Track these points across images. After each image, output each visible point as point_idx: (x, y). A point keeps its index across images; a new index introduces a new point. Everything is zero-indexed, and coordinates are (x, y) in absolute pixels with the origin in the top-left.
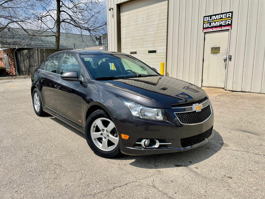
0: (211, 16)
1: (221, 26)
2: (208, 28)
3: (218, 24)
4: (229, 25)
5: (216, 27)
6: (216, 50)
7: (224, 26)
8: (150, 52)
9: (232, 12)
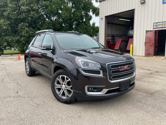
3: (161, 26)
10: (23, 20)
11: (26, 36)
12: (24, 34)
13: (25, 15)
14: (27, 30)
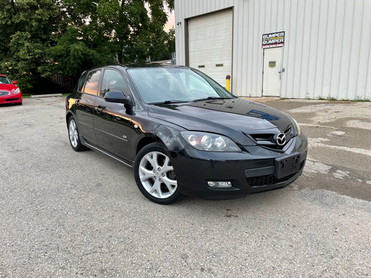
0: (268, 35)
1: (276, 43)
2: (266, 44)
3: (273, 41)
4: (282, 43)
5: (272, 44)
6: (272, 64)
7: (279, 43)
8: (217, 65)
9: (284, 32)
10: (19, 27)
11: (27, 60)
12: (24, 54)
13: (24, 16)
14: (28, 47)
